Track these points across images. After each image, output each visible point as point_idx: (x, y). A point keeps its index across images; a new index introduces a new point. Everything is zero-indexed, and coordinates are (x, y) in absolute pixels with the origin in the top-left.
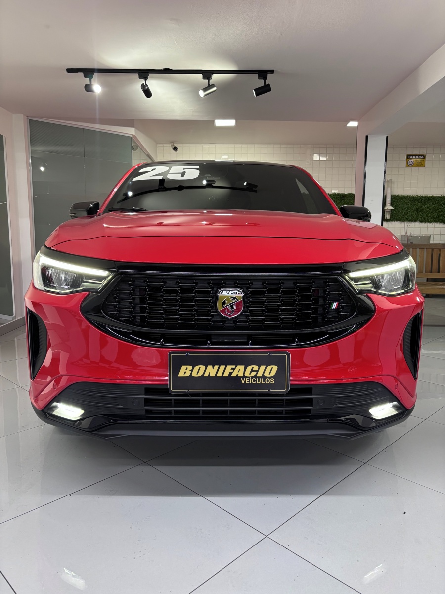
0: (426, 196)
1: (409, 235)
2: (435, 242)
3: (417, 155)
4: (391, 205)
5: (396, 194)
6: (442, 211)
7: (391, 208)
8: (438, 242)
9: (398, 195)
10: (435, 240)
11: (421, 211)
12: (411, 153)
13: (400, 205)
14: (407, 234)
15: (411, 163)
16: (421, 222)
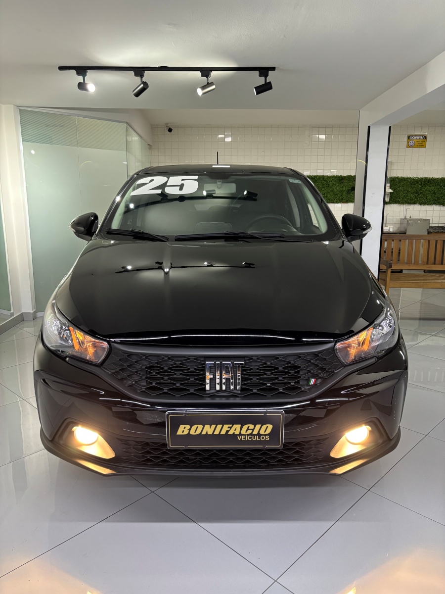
0: (426, 178)
1: (408, 218)
2: (434, 225)
3: (418, 136)
4: (391, 187)
5: (396, 176)
6: (442, 193)
7: (391, 191)
8: (437, 225)
9: (397, 177)
10: (435, 223)
11: (421, 193)
12: (412, 134)
13: (399, 187)
14: (405, 217)
15: (412, 144)
16: (420, 204)
